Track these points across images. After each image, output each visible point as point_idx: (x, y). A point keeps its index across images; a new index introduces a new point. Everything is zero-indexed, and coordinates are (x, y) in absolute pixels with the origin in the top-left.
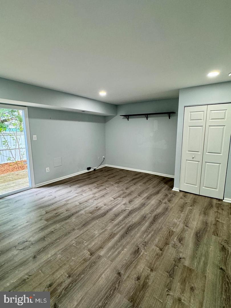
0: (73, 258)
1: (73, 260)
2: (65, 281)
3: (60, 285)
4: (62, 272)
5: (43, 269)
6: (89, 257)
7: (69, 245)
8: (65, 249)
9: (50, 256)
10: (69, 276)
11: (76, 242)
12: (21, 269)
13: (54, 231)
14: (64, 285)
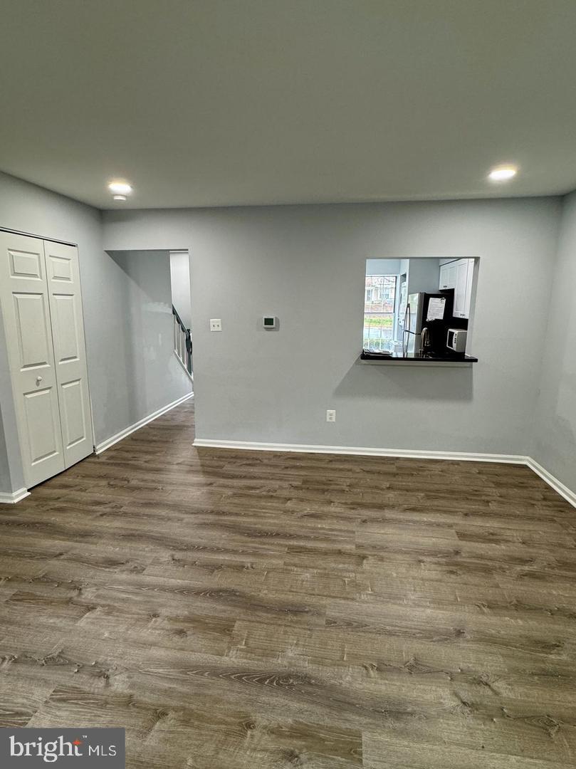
0: (395, 575)
1: (397, 573)
2: (430, 562)
3: (438, 564)
4: (426, 574)
5: (452, 598)
6: (370, 557)
7: (378, 598)
8: (394, 599)
9: (429, 611)
10: (420, 561)
11: (360, 593)
12: (493, 632)
13: (372, 666)
14: (435, 560)
